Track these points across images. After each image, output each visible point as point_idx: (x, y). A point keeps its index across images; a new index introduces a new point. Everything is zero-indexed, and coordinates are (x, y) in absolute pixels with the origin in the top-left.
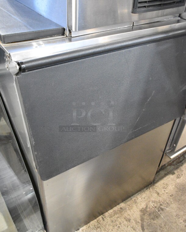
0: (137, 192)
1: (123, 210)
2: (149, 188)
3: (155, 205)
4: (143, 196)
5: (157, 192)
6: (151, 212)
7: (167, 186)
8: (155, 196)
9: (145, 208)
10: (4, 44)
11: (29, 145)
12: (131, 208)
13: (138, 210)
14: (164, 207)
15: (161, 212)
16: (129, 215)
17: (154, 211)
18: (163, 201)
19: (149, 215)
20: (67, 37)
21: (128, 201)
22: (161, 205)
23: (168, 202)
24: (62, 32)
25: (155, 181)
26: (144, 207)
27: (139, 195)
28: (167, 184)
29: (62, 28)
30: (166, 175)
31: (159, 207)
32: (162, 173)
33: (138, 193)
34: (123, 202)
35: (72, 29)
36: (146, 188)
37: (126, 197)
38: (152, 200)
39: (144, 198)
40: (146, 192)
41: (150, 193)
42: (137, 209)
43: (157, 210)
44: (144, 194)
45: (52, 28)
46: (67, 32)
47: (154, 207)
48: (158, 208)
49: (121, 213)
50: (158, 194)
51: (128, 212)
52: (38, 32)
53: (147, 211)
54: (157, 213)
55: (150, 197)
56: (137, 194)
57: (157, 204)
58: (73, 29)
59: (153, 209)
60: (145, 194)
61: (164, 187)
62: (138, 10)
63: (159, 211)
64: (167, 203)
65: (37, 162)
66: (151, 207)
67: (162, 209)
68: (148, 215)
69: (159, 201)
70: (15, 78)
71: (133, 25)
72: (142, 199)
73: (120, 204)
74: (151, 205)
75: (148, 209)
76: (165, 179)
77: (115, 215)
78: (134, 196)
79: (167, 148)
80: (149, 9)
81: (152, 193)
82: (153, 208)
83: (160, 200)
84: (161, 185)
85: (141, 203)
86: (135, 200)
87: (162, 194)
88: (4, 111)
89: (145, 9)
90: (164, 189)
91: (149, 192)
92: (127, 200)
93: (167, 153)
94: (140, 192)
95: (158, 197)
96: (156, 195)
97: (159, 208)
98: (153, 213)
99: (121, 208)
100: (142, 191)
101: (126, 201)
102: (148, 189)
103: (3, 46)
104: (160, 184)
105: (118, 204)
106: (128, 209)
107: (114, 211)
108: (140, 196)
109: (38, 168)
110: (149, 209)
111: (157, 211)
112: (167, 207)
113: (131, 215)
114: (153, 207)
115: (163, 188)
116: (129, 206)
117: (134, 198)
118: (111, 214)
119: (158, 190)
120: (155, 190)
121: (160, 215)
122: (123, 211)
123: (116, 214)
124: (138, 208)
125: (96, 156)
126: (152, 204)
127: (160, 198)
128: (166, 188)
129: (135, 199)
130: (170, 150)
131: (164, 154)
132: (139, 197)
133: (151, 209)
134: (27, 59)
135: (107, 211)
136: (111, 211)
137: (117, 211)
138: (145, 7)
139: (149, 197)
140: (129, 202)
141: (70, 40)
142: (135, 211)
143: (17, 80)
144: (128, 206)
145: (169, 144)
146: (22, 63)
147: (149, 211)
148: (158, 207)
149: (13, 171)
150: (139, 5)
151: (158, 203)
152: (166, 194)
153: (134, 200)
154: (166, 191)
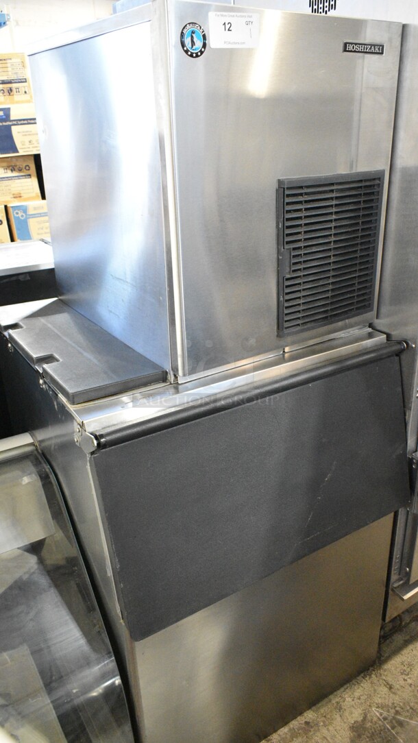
0: (342, 685)
1: (312, 727)
2: (370, 675)
3: (385, 714)
4: (357, 694)
5: (388, 684)
6: (376, 732)
7: (411, 670)
8: (383, 693)
9: (362, 721)
10: (73, 406)
11: (110, 573)
12: (328, 722)
13: (346, 726)
14: (406, 717)
15: (399, 729)
16: (325, 737)
17: (383, 728)
18: (401, 704)
19: (371, 736)
20: (171, 384)
21: (323, 705)
22: (397, 713)
23: (414, 706)
24: (163, 378)
25: (382, 658)
26: (360, 719)
27: (347, 691)
28: (410, 665)
29: (163, 372)
30: (407, 643)
31: (394, 718)
32: (399, 638)
33: (345, 687)
34: (309, 708)
35: (178, 374)
36: (362, 675)
37: (318, 696)
38: (376, 701)
39: (359, 699)
40: (362, 685)
41: (372, 686)
42: (342, 724)
43: (388, 726)
44: (358, 688)
45: (146, 373)
46: (171, 378)
47: (381, 718)
48: (391, 722)
49: (306, 734)
50: (391, 688)
51: (324, 731)
52: (125, 383)
53: (365, 729)
54: (388, 733)
55: (372, 695)
56: (342, 689)
57: (388, 711)
58: (180, 372)
59: (380, 722)
60: (361, 688)
61: (405, 671)
62: (286, 331)
63: (393, 728)
64: (411, 708)
65: (125, 603)
66: (375, 719)
67: (401, 724)
68: (368, 737)
69: (393, 704)
70: (90, 458)
71: (284, 352)
72: (353, 700)
73: (305, 714)
74: (375, 712)
75: (368, 725)
76: (405, 651)
77: (293, 740)
78: (335, 693)
79: (394, 577)
80: (306, 327)
81: (376, 687)
82: (380, 720)
83: (395, 701)
84: (397, 668)
85: (354, 710)
86: (337, 703)
87: (399, 688)
88: (63, 512)
89: (298, 328)
90: (403, 676)
91: (369, 685)
92: (320, 704)
93: (396, 588)
94: (348, 685)
95: (391, 695)
96: (386, 690)
97: (394, 721)
98: (380, 733)
99: (307, 723)
100: (354, 681)
101: (318, 705)
102: (368, 677)
103: (72, 409)
104: (393, 666)
105: (301, 714)
106: (322, 724)
107: (290, 730)
108: (350, 693)
109: (125, 614)
110: (370, 724)
111: (388, 729)
112: (411, 719)
113: (329, 739)
114: (379, 718)
115: (402, 674)
116: (325, 717)
117: (334, 699)
118: (284, 736)
119: (389, 679)
120: (384, 678)
121: (395, 738)
122: (312, 730)
123: (297, 737)
124: (345, 723)
125: (234, 592)
126: (378, 711)
127: (394, 696)
128: (408, 675)
129: (337, 700)
130: (401, 582)
131: (390, 592)
132: (346, 696)
133: (376, 723)
134: (109, 427)
135: (275, 731)
136: (284, 731)
137: (299, 730)
138: (298, 325)
139: (370, 696)
140: (325, 708)
141: (177, 390)
142: (338, 728)
143: (93, 462)
144: (323, 719)
145: (395, 567)
146: (102, 436)
147: (371, 729)
148: (390, 718)
149: (78, 628)
150: (286, 325)
151: (391, 710)
152: (407, 687)
153: (335, 705)
154: (409, 681)
